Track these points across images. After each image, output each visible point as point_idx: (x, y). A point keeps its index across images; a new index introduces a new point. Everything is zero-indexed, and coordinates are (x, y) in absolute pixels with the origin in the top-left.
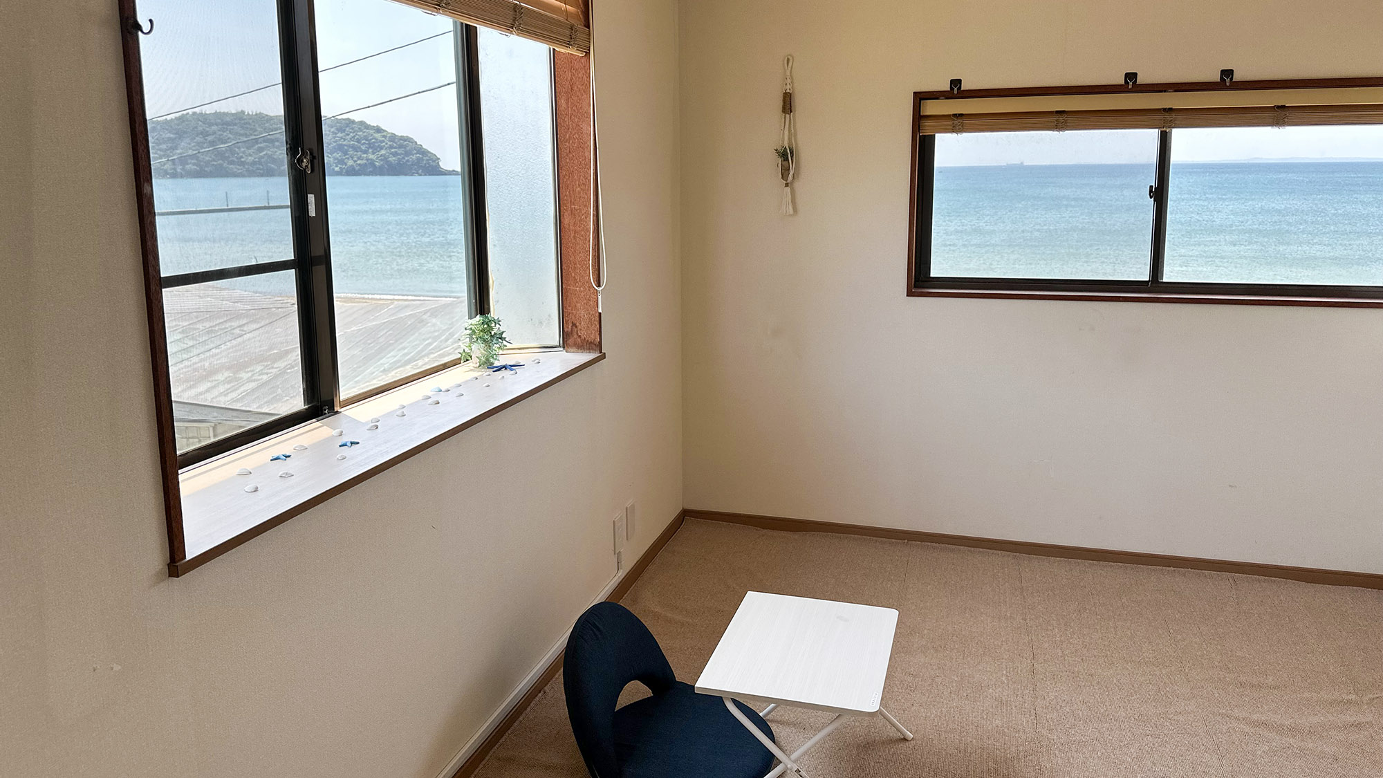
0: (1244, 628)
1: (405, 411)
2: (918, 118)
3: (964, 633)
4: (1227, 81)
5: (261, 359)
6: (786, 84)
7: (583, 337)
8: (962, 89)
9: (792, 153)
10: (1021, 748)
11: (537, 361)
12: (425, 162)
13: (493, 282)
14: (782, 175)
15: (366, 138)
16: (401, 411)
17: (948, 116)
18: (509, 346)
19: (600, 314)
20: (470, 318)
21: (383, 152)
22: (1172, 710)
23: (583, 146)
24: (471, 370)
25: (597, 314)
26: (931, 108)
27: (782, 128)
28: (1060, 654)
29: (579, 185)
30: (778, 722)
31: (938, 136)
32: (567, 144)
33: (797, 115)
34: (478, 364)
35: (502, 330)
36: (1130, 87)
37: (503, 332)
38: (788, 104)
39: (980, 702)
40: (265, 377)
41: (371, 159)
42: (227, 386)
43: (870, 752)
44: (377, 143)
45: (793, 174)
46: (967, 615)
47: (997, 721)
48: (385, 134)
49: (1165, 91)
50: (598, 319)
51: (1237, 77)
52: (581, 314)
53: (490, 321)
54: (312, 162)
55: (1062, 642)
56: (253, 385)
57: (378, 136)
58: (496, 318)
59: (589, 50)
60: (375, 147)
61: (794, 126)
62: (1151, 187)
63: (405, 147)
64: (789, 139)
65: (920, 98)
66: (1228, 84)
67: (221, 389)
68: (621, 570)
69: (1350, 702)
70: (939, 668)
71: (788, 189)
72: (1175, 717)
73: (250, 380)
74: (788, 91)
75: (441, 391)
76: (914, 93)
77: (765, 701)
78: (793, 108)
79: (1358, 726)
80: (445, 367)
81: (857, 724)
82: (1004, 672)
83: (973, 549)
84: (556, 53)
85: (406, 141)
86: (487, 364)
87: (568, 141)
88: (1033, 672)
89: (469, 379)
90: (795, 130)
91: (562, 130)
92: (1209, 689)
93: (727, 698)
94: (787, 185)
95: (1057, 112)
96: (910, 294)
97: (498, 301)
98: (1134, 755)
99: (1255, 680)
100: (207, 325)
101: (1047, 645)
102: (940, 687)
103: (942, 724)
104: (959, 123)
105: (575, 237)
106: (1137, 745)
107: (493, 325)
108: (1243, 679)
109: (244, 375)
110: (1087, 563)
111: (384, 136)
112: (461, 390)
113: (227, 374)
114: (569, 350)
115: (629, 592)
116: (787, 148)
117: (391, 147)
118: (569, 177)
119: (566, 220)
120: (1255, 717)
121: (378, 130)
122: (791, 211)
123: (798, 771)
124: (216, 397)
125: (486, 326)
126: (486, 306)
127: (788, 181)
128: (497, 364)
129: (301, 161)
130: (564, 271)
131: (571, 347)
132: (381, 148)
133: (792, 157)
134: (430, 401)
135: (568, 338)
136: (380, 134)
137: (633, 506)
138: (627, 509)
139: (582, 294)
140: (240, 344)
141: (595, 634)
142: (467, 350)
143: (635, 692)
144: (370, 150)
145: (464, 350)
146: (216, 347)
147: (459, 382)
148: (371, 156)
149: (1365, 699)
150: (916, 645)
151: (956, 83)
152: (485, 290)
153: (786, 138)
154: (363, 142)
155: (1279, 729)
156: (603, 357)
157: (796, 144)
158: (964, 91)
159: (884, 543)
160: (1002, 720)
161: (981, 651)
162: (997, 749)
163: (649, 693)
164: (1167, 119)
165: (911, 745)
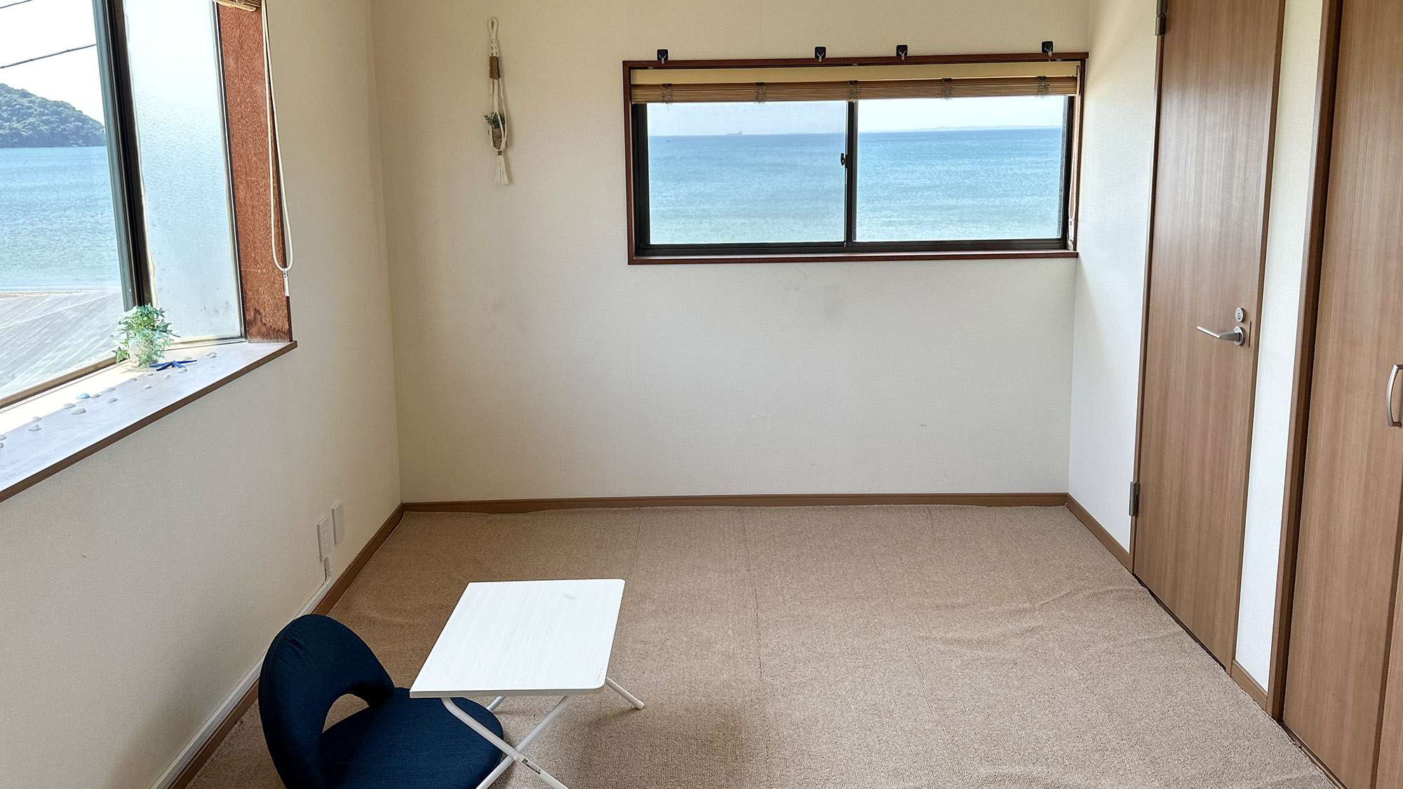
0: (939, 554)
1: (40, 424)
2: (629, 88)
3: (692, 592)
4: (902, 56)
6: (492, 48)
7: (268, 325)
8: (669, 59)
9: (503, 120)
10: (747, 698)
11: (213, 355)
12: (86, 131)
13: (154, 267)
14: (494, 143)
15: (8, 104)
16: (35, 424)
17: (658, 86)
19: (288, 298)
20: (127, 309)
21: (31, 120)
22: (880, 640)
23: (257, 110)
24: (129, 370)
25: (285, 299)
26: (640, 77)
27: (491, 94)
28: (781, 601)
29: (255, 155)
30: (506, 713)
31: (649, 105)
32: (239, 108)
33: (506, 81)
34: (137, 363)
35: (166, 321)
36: (820, 60)
37: (168, 324)
38: (496, 68)
39: (708, 659)
41: (15, 129)
43: (602, 728)
44: (23, 109)
45: (506, 142)
46: (695, 574)
47: (725, 676)
48: (33, 98)
49: (851, 65)
50: (285, 303)
51: (910, 52)
52: (264, 298)
53: (150, 313)
55: (782, 588)
57: (25, 101)
58: (158, 309)
59: (260, 5)
60: (21, 114)
61: (504, 91)
62: (843, 154)
63: (58, 113)
64: (500, 105)
65: (630, 67)
66: (903, 59)
68: (330, 578)
69: (1025, 610)
70: (669, 631)
71: (501, 157)
72: (883, 647)
74: (495, 55)
75: (88, 397)
76: (623, 62)
77: (492, 695)
78: (501, 73)
79: (1032, 630)
80: (96, 368)
81: (589, 701)
82: (731, 626)
83: (700, 507)
84: (220, 7)
85: (61, 107)
86: (151, 362)
87: (240, 105)
88: (757, 621)
89: (125, 381)
90: (505, 97)
91: (231, 93)
92: (911, 615)
93: (446, 699)
94: (500, 153)
95: (757, 84)
96: (631, 262)
97: (161, 289)
98: (848, 688)
99: (949, 601)
101: (769, 593)
102: (671, 650)
103: (673, 687)
104: (669, 93)
105: (253, 213)
106: (850, 678)
107: (155, 316)
108: (939, 601)
111: (30, 102)
112: (115, 395)
114: (252, 340)
115: (340, 599)
116: (498, 114)
117: (42, 114)
118: (243, 145)
119: (241, 194)
120: (949, 636)
121: (24, 94)
122: (506, 181)
123: (525, 761)
125: (145, 318)
126: (146, 295)
127: (501, 149)
128: (161, 361)
130: (241, 252)
131: (255, 336)
132: (30, 115)
133: (503, 124)
134: (74, 410)
135: (250, 326)
136: (26, 99)
137: (340, 507)
138: (333, 510)
139: (265, 277)
141: (295, 651)
142: (122, 347)
143: (347, 705)
144: (14, 118)
145: (119, 348)
147: (112, 386)
148: (16, 125)
149: (1037, 606)
150: (647, 611)
151: (663, 53)
152: (144, 277)
153: (496, 104)
154: (4, 108)
155: (968, 643)
156: (294, 345)
157: (507, 110)
158: (672, 61)
159: (616, 512)
160: (729, 674)
161: (708, 608)
162: (725, 703)
163: (365, 705)
164: (853, 91)
165: (642, 713)
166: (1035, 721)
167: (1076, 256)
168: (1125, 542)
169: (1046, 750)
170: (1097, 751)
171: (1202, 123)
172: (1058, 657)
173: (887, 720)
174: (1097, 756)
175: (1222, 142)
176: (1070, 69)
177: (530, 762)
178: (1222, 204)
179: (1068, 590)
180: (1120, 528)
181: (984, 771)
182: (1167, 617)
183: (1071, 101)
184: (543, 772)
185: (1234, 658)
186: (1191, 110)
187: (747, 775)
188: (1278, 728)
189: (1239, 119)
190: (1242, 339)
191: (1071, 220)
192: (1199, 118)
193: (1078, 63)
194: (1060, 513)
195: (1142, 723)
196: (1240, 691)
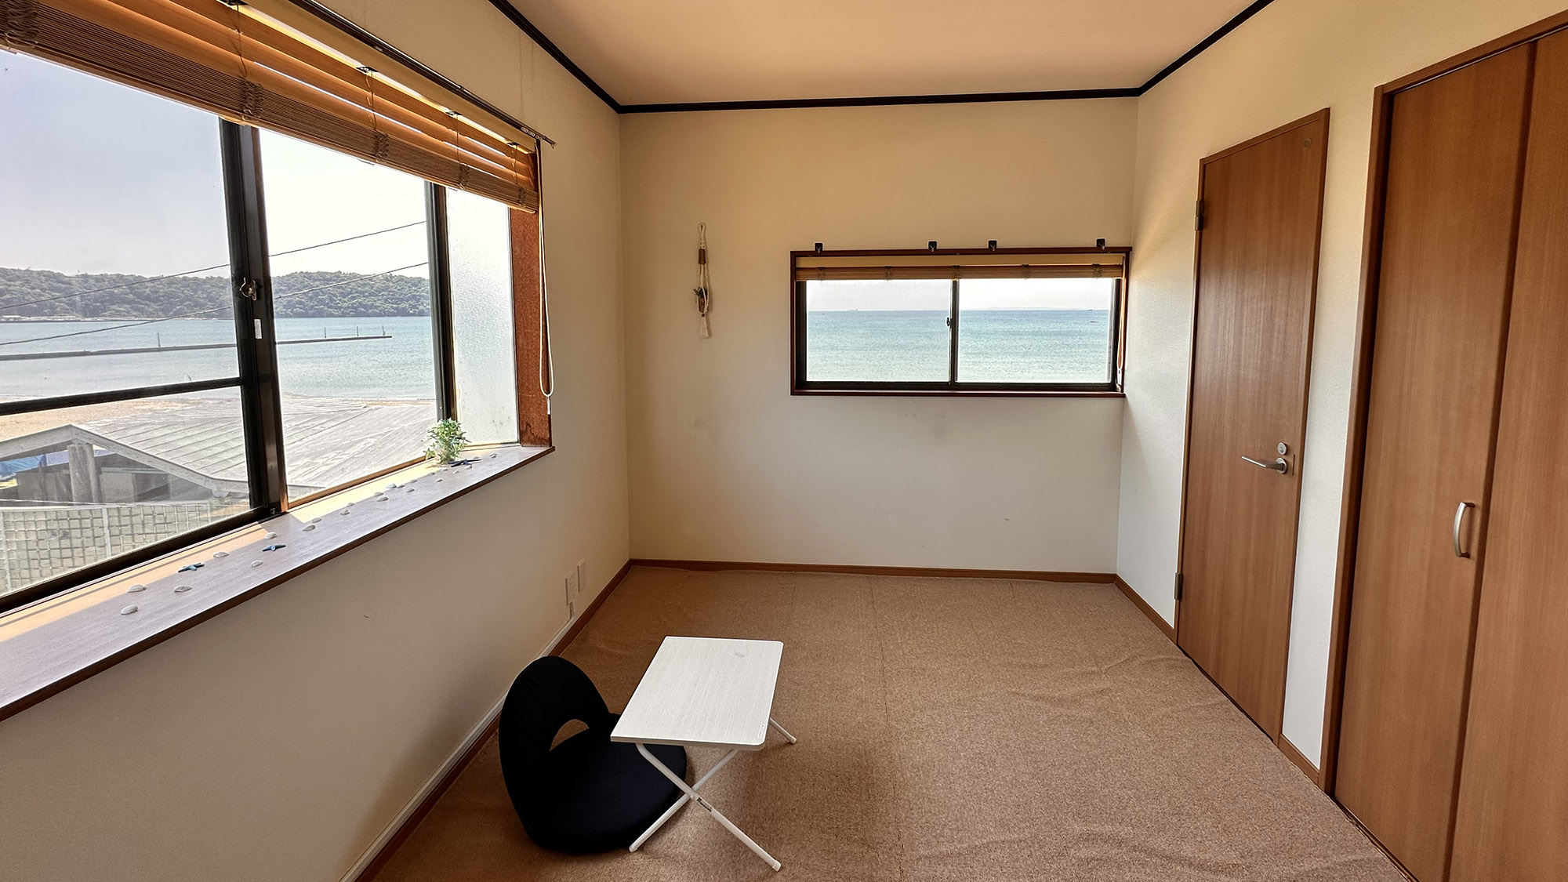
0: (1020, 620)
1: (351, 509)
2: (795, 270)
3: (833, 642)
4: (992, 249)
5: (334, 448)
6: (701, 244)
7: (535, 435)
8: (823, 250)
9: (706, 292)
10: (877, 740)
11: (497, 454)
13: (459, 392)
14: (699, 308)
16: (347, 509)
17: (814, 268)
18: (469, 444)
19: (549, 416)
20: (438, 421)
22: (980, 693)
23: (533, 283)
24: (433, 466)
25: (547, 416)
26: (803, 263)
27: (699, 274)
28: (901, 654)
29: (530, 315)
31: (808, 282)
33: (710, 266)
34: (440, 461)
35: (463, 431)
36: (933, 251)
37: (464, 433)
38: (702, 257)
39: (846, 702)
40: (337, 462)
42: (305, 469)
43: (763, 759)
45: (708, 308)
46: (835, 627)
47: (859, 718)
49: (955, 254)
50: (547, 420)
51: (999, 246)
52: (534, 415)
53: (454, 424)
54: (258, 291)
55: (902, 644)
56: (327, 468)
58: (459, 422)
59: (538, 209)
61: (708, 274)
62: (948, 319)
64: (704, 282)
65: (795, 255)
66: (994, 251)
67: (300, 471)
68: (574, 617)
69: (1094, 673)
70: (816, 675)
71: (704, 318)
72: (983, 699)
73: (325, 464)
74: (702, 248)
75: (396, 487)
76: (791, 252)
78: (706, 261)
79: (1102, 692)
80: (412, 463)
82: (863, 673)
84: (510, 210)
86: (448, 461)
87: (521, 280)
88: (883, 670)
89: (429, 474)
90: (709, 277)
92: (1003, 672)
93: (640, 744)
94: (703, 315)
95: (886, 267)
96: (793, 393)
97: (463, 407)
98: (957, 736)
99: (1032, 661)
100: (294, 423)
101: (892, 647)
103: (819, 725)
104: (822, 273)
105: (528, 355)
106: (958, 727)
107: (457, 427)
108: (1024, 661)
109: (320, 461)
110: (915, 578)
112: (414, 486)
113: (306, 460)
114: (525, 444)
116: (703, 289)
118: (523, 307)
119: (520, 341)
120: (1036, 692)
122: (707, 335)
123: (699, 800)
124: (296, 478)
125: (448, 428)
126: (452, 411)
127: (704, 313)
128: (456, 459)
129: (245, 290)
130: (519, 382)
131: (527, 442)
133: (707, 295)
134: (380, 498)
135: (525, 436)
137: (584, 564)
138: (578, 567)
139: (534, 400)
140: (319, 437)
142: (431, 449)
143: (572, 728)
145: (428, 450)
146: (299, 440)
147: (415, 478)
149: (1103, 669)
151: (819, 246)
152: (452, 398)
153: (702, 281)
155: (1051, 700)
156: (553, 449)
157: (710, 287)
158: (825, 251)
159: (778, 574)
160: (862, 716)
161: (846, 657)
162: (860, 743)
163: (584, 727)
164: (956, 273)
165: (794, 748)
166: (1116, 779)
167: (1124, 396)
168: (1170, 620)
169: (1129, 810)
170: (1174, 814)
171: (1240, 296)
172: (1126, 718)
173: (991, 769)
174: (1175, 820)
175: (1260, 312)
176: (1117, 259)
177: (703, 801)
178: (1262, 359)
179: (1127, 657)
180: (1167, 610)
181: (1078, 828)
182: (1212, 686)
183: (1119, 282)
184: (713, 809)
185: (1281, 732)
186: (1230, 286)
187: (878, 814)
188: (1333, 805)
189: (1277, 292)
190: (1286, 469)
191: (1119, 370)
192: (1237, 292)
193: (1124, 255)
194: (1111, 589)
195: (1209, 789)
196: (1289, 763)
